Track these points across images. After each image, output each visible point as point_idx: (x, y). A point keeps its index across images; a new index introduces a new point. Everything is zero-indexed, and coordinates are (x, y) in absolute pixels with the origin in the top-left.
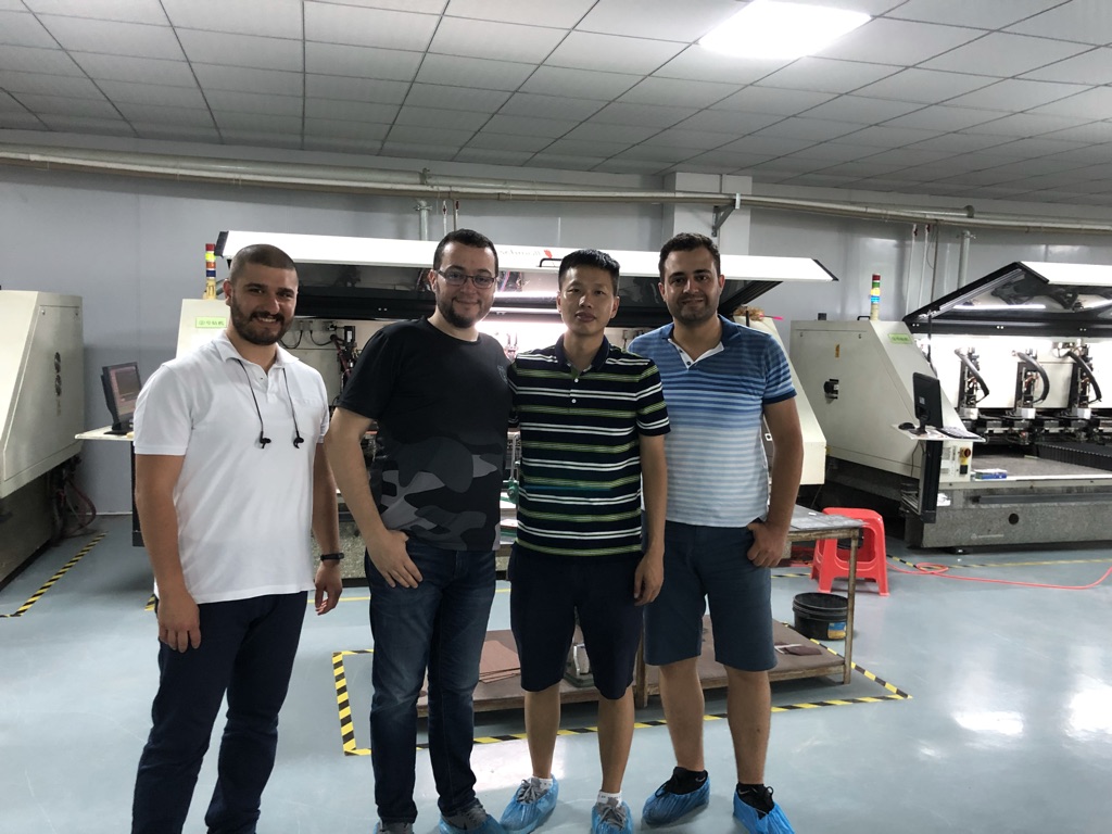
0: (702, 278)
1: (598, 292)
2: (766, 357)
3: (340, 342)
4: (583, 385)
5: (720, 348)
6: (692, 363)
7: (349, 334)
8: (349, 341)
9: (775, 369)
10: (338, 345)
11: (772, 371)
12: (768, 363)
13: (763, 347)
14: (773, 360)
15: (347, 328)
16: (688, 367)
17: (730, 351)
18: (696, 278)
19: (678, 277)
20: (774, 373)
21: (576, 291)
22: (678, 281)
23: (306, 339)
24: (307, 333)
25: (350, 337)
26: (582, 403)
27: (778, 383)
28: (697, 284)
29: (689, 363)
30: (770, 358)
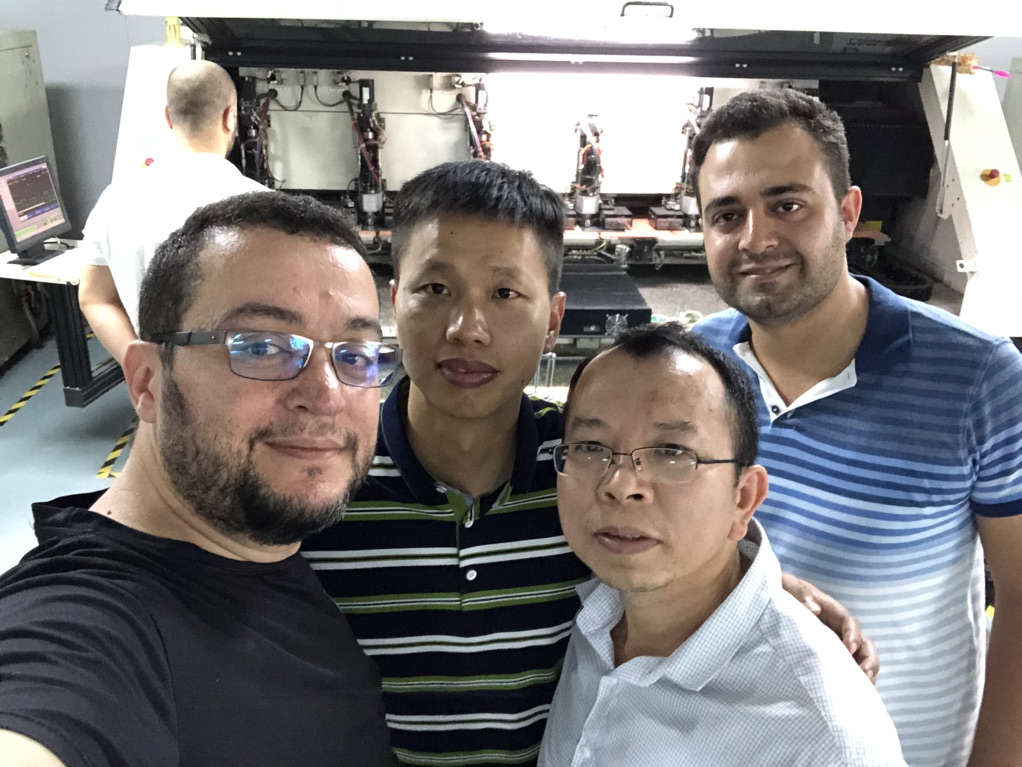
0: (787, 206)
1: (503, 293)
2: (977, 406)
3: (353, 101)
4: (491, 529)
5: (848, 379)
6: (784, 409)
7: (366, 91)
8: (365, 102)
9: (1002, 436)
10: (350, 105)
11: (988, 445)
12: (979, 424)
13: (968, 381)
14: (995, 413)
15: (363, 83)
16: (773, 417)
17: (876, 387)
18: (772, 210)
19: (725, 208)
20: (994, 448)
21: (437, 288)
22: (727, 217)
23: (310, 98)
24: (310, 89)
25: (366, 96)
26: (493, 576)
27: (1007, 473)
28: (772, 223)
29: (776, 409)
30: (987, 410)
